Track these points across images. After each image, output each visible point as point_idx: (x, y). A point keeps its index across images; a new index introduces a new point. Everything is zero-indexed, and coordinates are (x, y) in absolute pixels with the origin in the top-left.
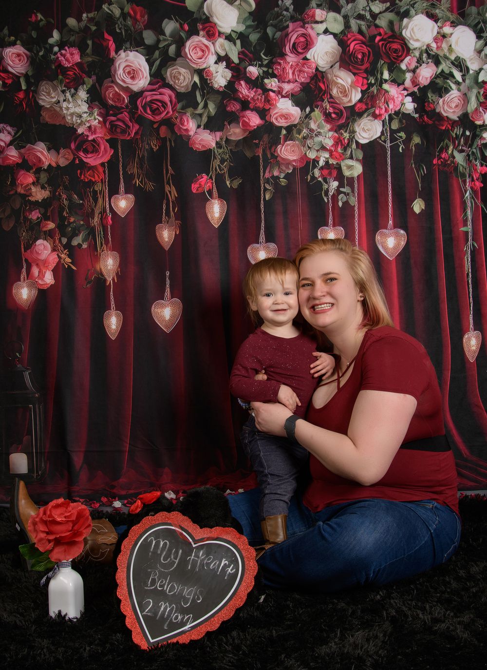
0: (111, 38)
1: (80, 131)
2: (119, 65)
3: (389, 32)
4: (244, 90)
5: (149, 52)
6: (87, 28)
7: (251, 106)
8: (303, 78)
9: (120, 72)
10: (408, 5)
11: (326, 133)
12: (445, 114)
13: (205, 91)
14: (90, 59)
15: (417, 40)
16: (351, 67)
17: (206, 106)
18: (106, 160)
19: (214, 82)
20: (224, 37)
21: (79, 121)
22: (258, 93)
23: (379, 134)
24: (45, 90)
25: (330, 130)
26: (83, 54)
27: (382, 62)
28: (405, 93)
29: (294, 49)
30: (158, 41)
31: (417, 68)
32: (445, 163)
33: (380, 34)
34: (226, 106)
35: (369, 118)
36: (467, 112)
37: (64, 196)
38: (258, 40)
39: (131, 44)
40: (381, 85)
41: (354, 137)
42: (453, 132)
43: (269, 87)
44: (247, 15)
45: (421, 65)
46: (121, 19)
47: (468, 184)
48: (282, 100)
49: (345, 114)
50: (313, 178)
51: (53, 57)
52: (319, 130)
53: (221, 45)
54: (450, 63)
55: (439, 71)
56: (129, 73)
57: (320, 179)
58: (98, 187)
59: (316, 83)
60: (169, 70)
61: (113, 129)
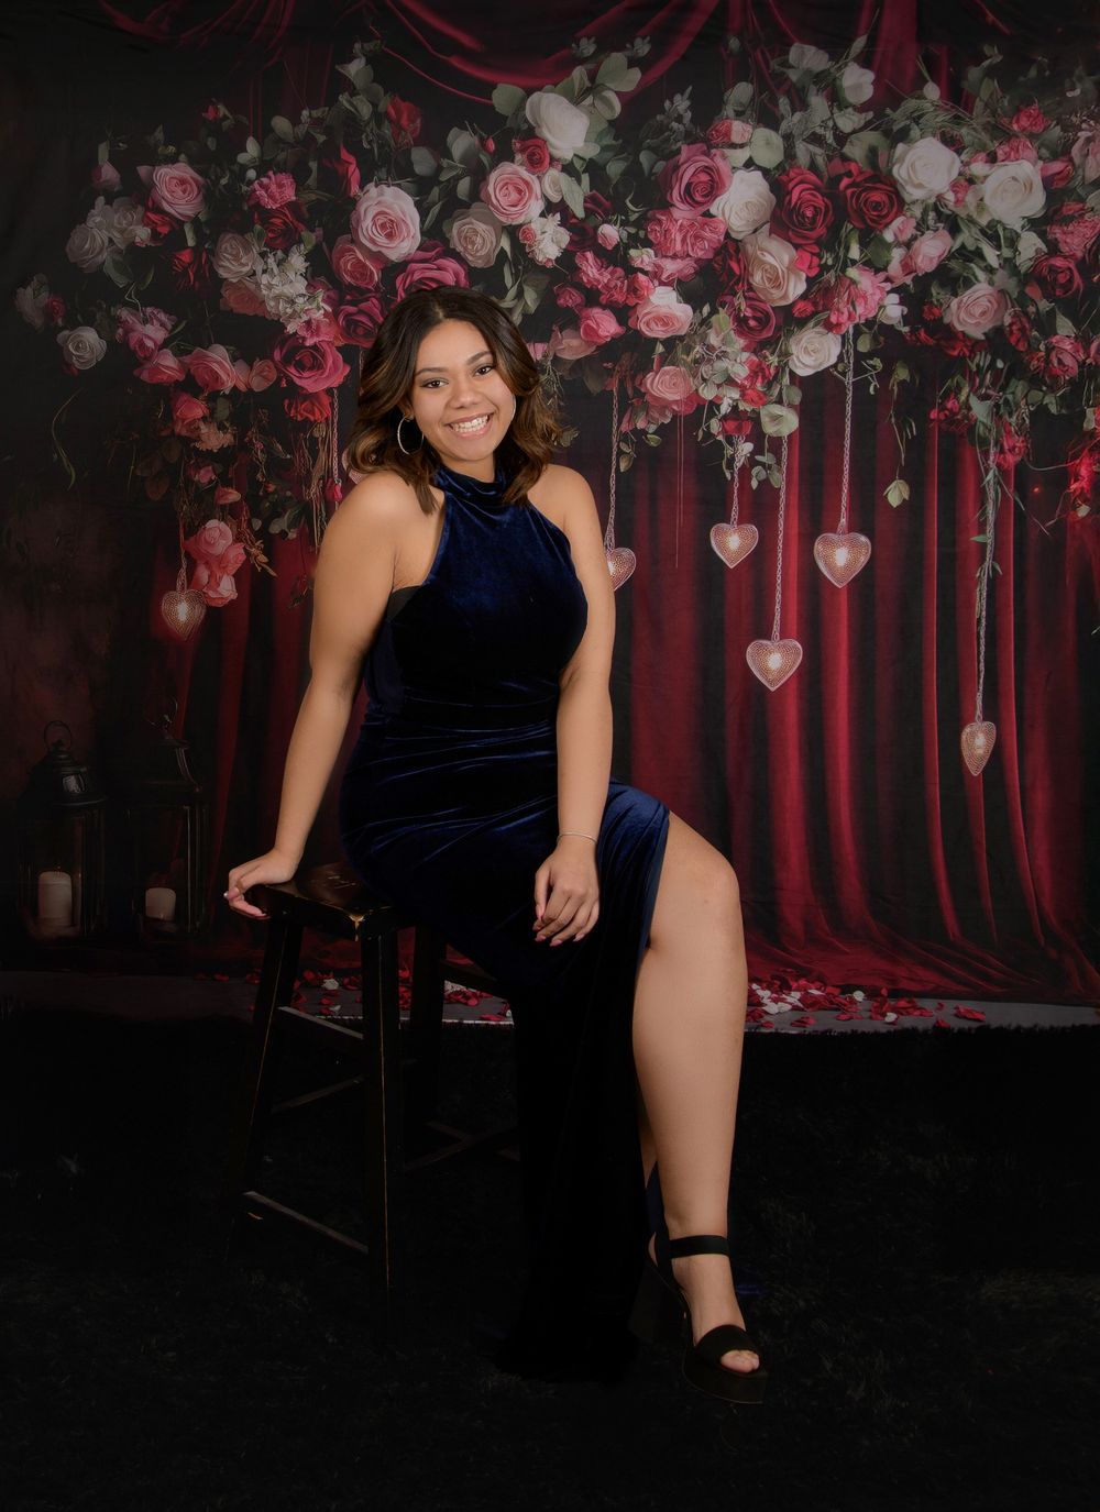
0: (352, 159)
1: (291, 328)
2: (365, 211)
3: (868, 171)
4: (591, 269)
5: (420, 190)
6: (309, 139)
7: (603, 298)
8: (702, 250)
9: (367, 223)
10: (907, 119)
11: (737, 355)
12: (960, 328)
13: (520, 267)
14: (313, 197)
15: (920, 186)
16: (790, 233)
17: (520, 295)
18: (336, 384)
19: (537, 251)
20: (560, 167)
21: (289, 311)
22: (617, 275)
23: (833, 360)
24: (229, 250)
25: (744, 350)
26: (300, 186)
27: (850, 227)
28: (888, 286)
29: (688, 194)
30: (439, 169)
31: (914, 238)
32: (951, 419)
33: (849, 174)
34: (557, 296)
35: (816, 329)
36: (1003, 325)
37: (259, 445)
38: (622, 174)
39: (389, 173)
40: (843, 270)
41: (786, 364)
42: (972, 362)
43: (637, 264)
44: (605, 125)
45: (923, 234)
46: (373, 124)
47: (992, 458)
48: (661, 290)
49: (774, 321)
50: (708, 434)
51: (245, 188)
52: (723, 348)
53: (554, 183)
54: (978, 232)
55: (957, 245)
56: (383, 226)
57: (720, 438)
58: (319, 432)
59: (724, 260)
60: (456, 225)
61: (350, 327)
